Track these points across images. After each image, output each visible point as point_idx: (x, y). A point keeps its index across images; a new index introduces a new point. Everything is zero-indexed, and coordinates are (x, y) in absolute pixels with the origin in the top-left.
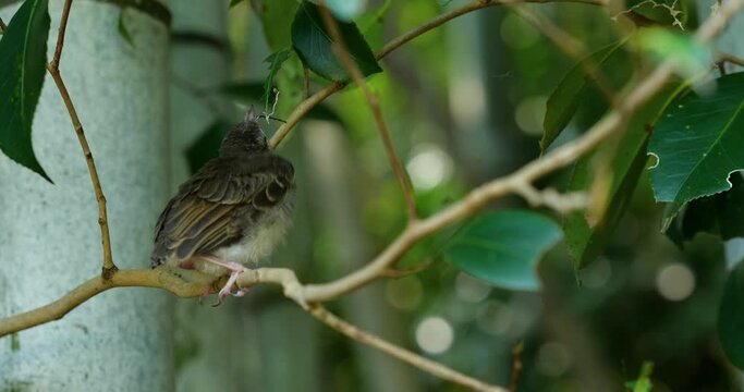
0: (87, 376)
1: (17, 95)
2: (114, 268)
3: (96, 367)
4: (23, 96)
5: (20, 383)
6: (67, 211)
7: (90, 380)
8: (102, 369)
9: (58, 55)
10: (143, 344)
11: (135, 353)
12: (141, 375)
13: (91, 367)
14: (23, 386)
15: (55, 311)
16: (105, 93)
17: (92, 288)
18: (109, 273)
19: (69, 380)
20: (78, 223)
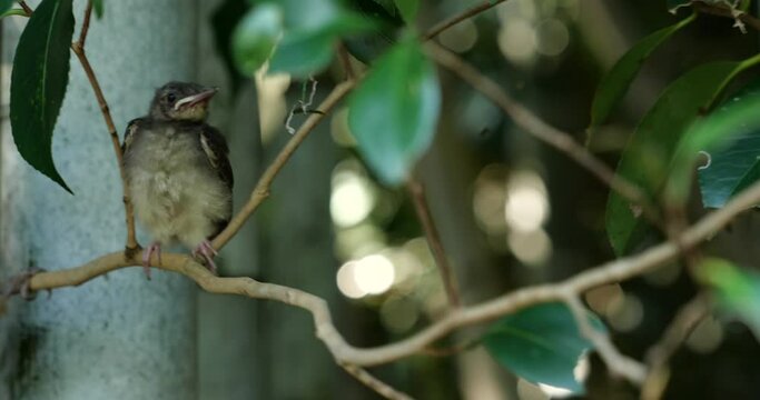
0: (106, 325)
1: (38, 97)
2: (138, 248)
3: (116, 314)
4: (44, 99)
5: (37, 328)
6: (89, 150)
7: (110, 329)
8: (122, 317)
9: (83, 36)
10: (165, 289)
11: (156, 299)
12: (163, 321)
13: (110, 316)
14: (41, 333)
15: (75, 278)
16: (132, 22)
17: (113, 263)
18: (132, 253)
19: (88, 328)
20: (101, 163)
